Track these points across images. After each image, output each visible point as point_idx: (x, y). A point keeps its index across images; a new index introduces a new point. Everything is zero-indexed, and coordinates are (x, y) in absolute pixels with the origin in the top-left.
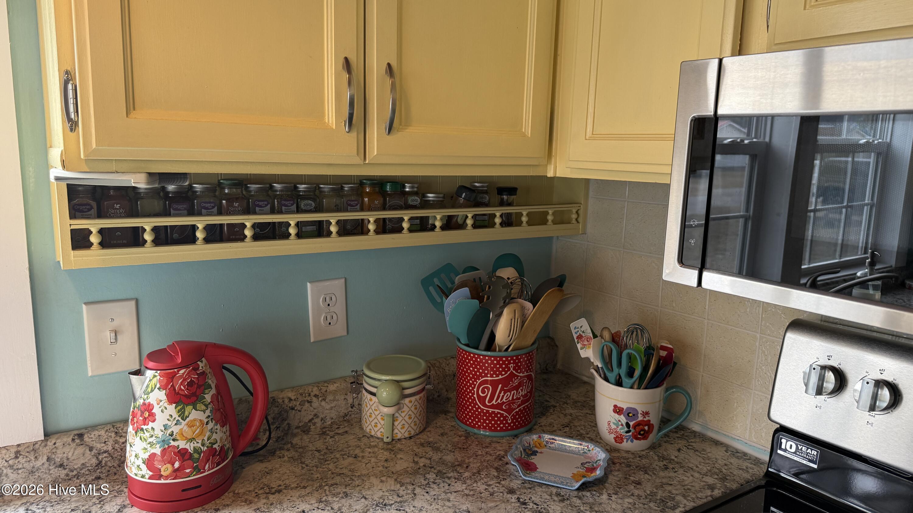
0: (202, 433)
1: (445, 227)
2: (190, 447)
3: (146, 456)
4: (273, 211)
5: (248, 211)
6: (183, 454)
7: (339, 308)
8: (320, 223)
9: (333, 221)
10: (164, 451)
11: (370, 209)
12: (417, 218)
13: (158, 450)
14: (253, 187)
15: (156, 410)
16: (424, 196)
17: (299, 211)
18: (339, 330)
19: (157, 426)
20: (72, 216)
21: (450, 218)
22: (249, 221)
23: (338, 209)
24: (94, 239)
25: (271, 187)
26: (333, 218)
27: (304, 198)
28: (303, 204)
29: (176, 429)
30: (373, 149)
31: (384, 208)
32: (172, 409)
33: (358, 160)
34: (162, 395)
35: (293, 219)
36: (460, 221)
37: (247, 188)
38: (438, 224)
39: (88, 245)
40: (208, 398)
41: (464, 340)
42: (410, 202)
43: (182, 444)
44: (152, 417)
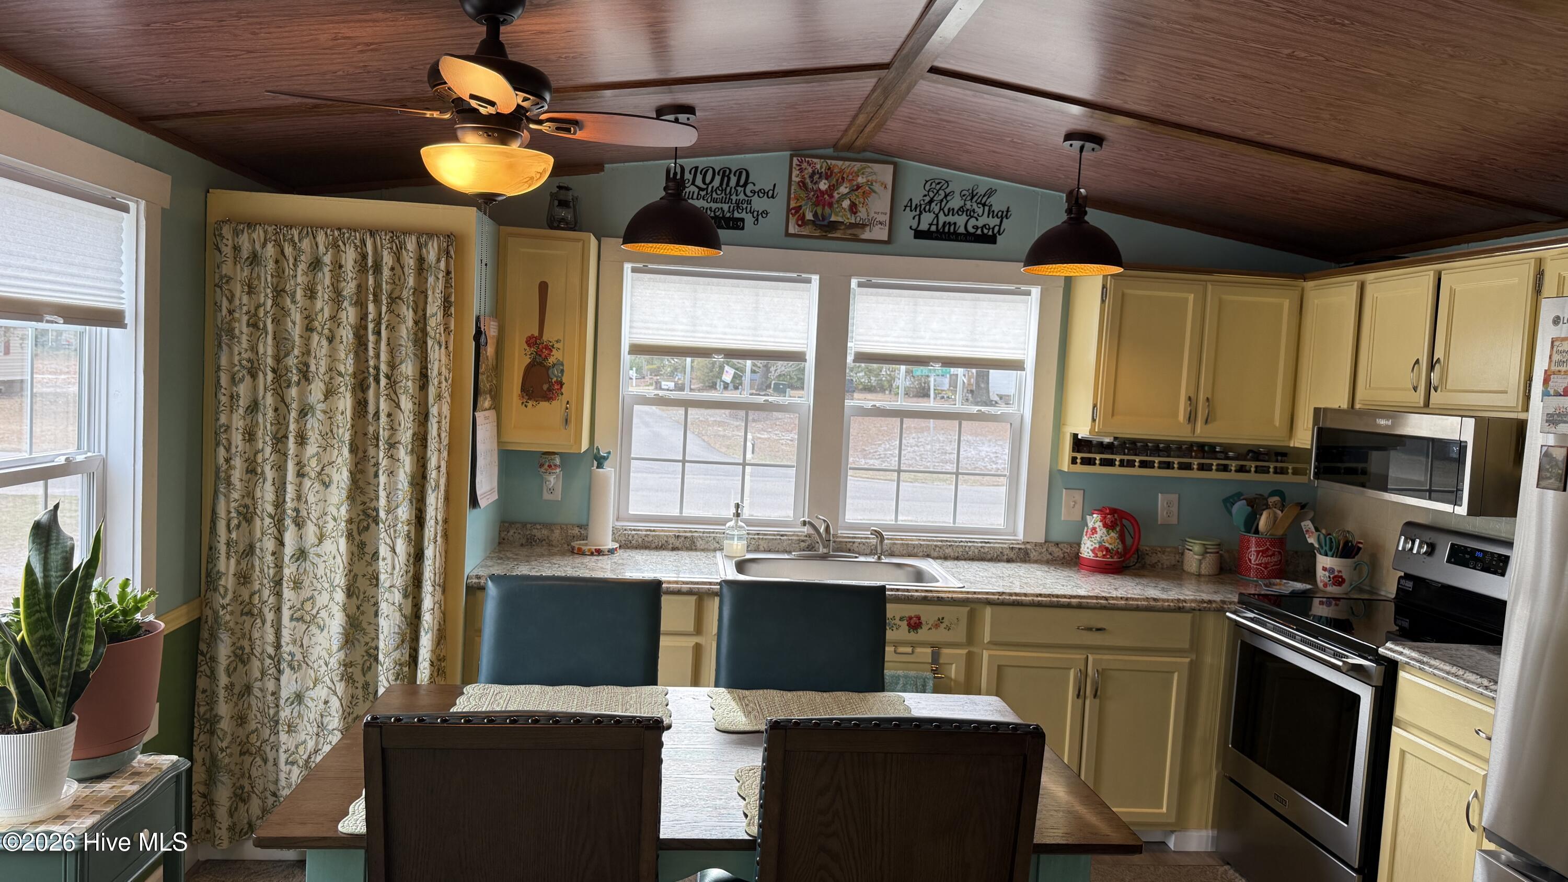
0: (1114, 543)
1: (1236, 471)
2: (1110, 547)
3: (1092, 548)
4: (1147, 456)
5: (1136, 455)
6: (1107, 549)
7: (1175, 509)
8: (1169, 463)
9: (1176, 462)
10: (1100, 547)
11: (1195, 458)
12: (1222, 465)
13: (1097, 546)
14: (1139, 444)
15: (1098, 530)
16: (1227, 454)
17: (1159, 456)
18: (1174, 520)
19: (1098, 536)
20: (1073, 451)
21: (1242, 466)
22: (1137, 459)
23: (1179, 457)
24: (1079, 461)
25: (1147, 445)
26: (1176, 461)
27: (1161, 451)
28: (1161, 453)
29: (1105, 538)
30: (1198, 430)
31: (1203, 458)
32: (1104, 530)
33: (1191, 435)
34: (1101, 524)
35: (1157, 460)
36: (1247, 468)
37: (1136, 445)
38: (1233, 468)
39: (1076, 463)
40: (1118, 529)
41: (1243, 529)
42: (1218, 457)
43: (1107, 545)
44: (1096, 532)
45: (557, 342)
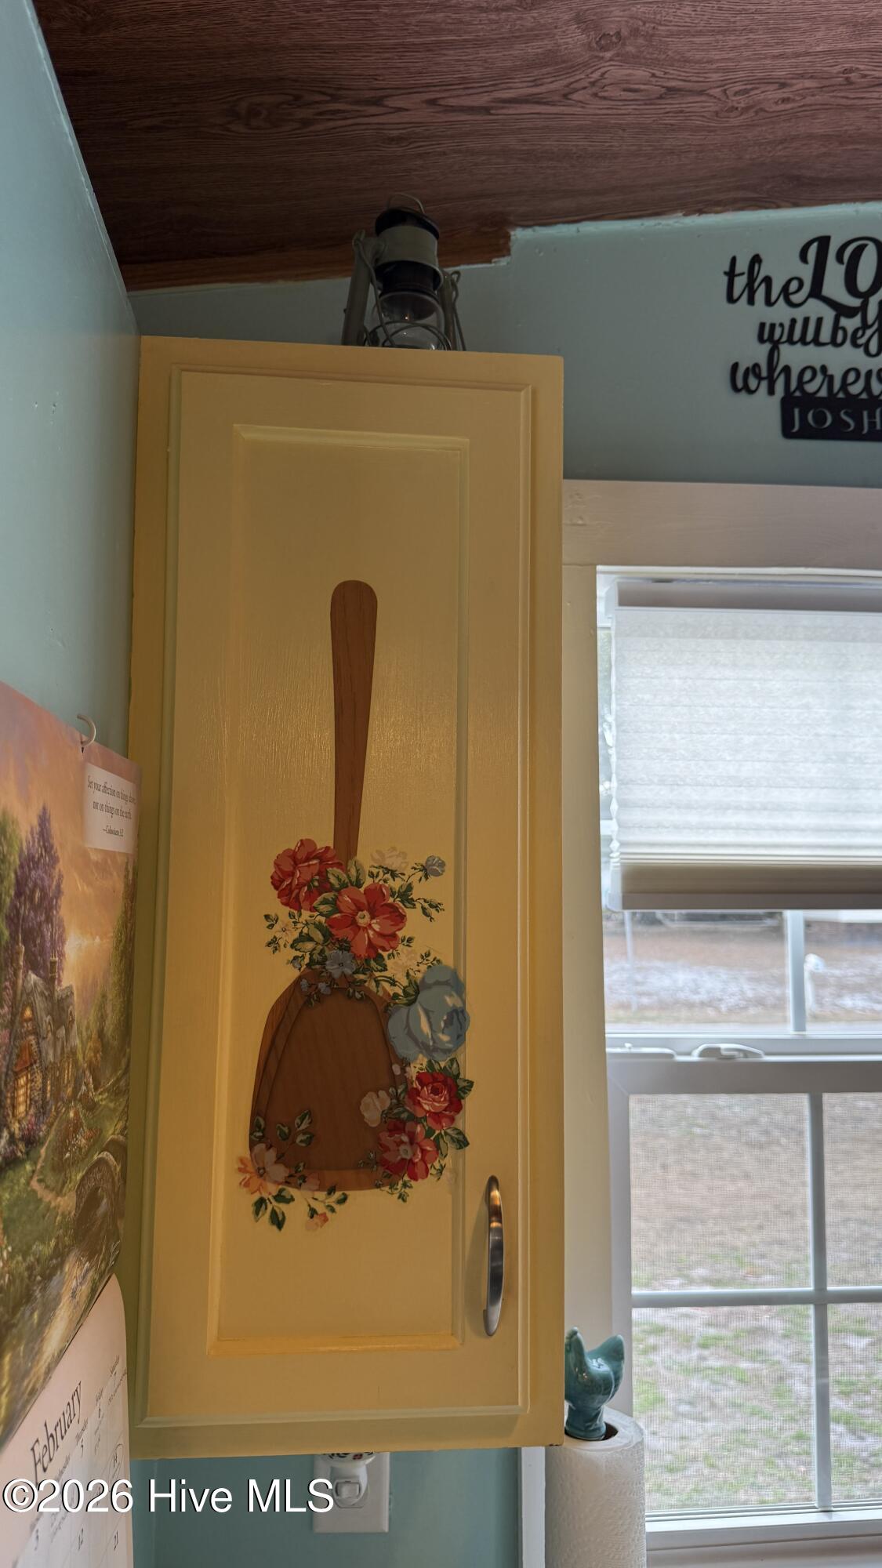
45: (427, 871)
